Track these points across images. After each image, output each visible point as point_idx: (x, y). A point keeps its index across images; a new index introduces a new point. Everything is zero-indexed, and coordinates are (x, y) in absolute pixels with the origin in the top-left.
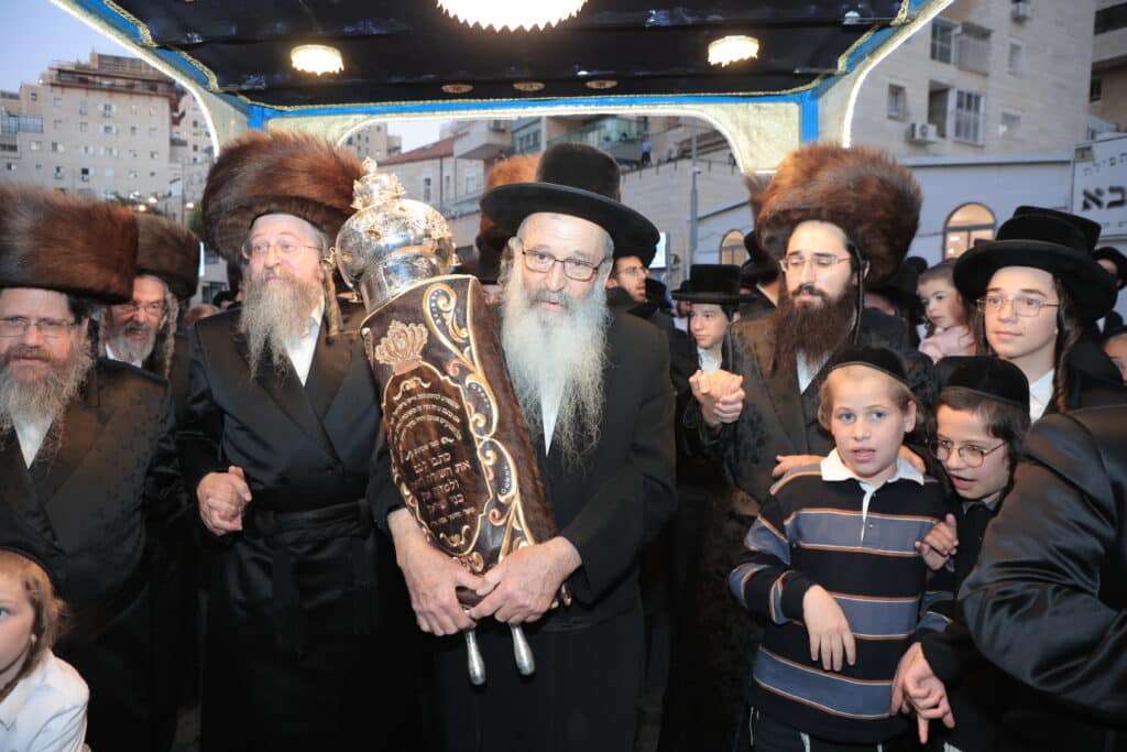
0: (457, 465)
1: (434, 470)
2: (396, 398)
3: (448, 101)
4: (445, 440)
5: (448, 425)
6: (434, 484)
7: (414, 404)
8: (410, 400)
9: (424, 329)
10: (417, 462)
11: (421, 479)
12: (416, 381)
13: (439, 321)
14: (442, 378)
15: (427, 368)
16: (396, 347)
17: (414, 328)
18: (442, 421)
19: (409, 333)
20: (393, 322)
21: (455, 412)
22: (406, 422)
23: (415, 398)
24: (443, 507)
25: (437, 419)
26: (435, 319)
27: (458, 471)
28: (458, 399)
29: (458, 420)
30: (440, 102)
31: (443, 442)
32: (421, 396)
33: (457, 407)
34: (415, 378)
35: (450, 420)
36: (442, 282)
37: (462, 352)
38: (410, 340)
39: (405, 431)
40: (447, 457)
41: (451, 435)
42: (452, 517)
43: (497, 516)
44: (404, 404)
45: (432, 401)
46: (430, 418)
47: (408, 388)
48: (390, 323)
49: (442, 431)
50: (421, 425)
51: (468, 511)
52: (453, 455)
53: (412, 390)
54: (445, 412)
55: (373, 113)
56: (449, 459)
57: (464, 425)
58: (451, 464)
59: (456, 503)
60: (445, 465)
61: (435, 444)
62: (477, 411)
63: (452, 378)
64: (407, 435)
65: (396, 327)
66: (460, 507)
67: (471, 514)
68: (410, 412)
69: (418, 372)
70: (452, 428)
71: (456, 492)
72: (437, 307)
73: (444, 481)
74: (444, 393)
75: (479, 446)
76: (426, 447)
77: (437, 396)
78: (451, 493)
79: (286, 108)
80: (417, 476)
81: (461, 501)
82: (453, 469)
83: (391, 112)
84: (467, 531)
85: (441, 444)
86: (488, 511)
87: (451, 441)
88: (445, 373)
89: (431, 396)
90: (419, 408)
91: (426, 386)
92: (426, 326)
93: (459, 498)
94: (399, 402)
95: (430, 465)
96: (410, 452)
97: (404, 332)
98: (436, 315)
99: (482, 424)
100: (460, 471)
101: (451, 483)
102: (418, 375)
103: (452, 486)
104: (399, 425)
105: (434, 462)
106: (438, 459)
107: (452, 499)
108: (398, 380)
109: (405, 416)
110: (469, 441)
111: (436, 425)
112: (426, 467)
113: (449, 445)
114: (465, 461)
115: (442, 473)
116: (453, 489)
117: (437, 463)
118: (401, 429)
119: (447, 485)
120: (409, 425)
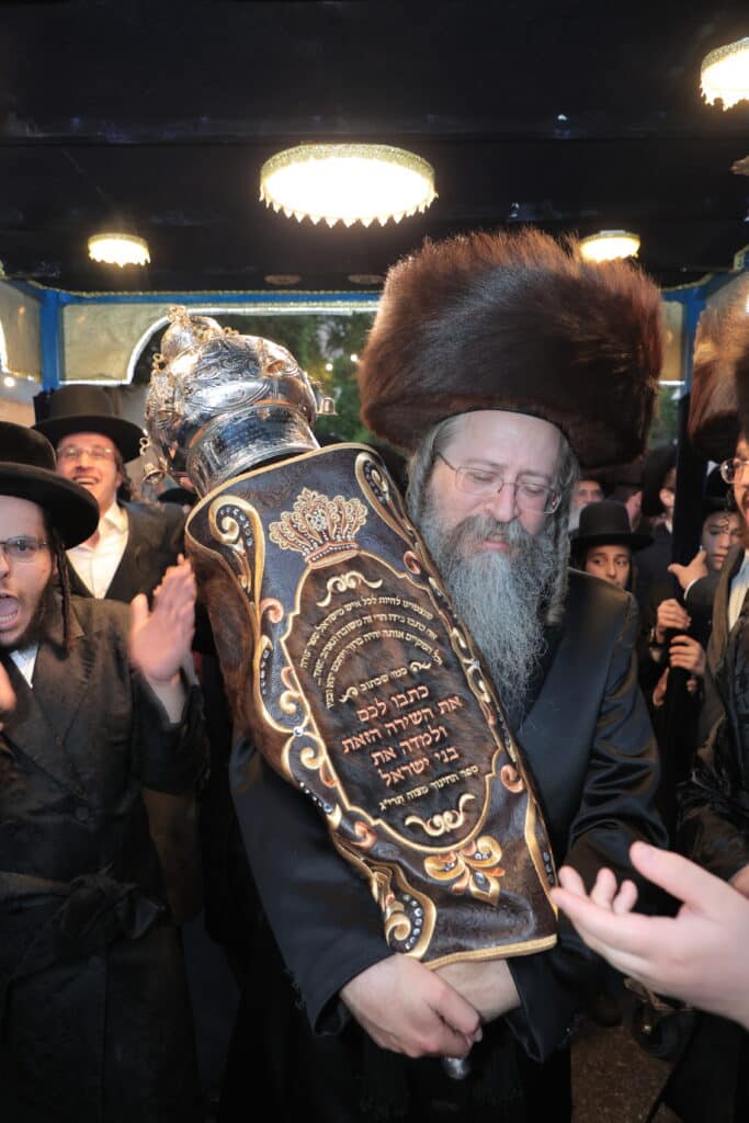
0: (441, 704)
1: (401, 713)
2: (324, 604)
4: (415, 667)
5: (420, 642)
6: (399, 735)
7: (356, 614)
8: (349, 607)
12: (354, 577)
14: (399, 575)
15: (373, 560)
16: (308, 527)
17: (344, 503)
18: (410, 636)
19: (333, 509)
21: (429, 625)
22: (347, 639)
23: (358, 604)
24: (418, 771)
25: (401, 635)
27: (442, 712)
28: (429, 606)
29: (432, 635)
31: (415, 670)
32: (370, 600)
33: (429, 616)
34: (354, 573)
35: (424, 637)
37: (414, 546)
38: (335, 519)
39: (342, 654)
40: (422, 692)
41: (427, 657)
42: (438, 784)
43: (511, 778)
44: (340, 612)
45: (391, 608)
46: (389, 633)
47: (342, 588)
48: (300, 494)
49: (411, 652)
50: (377, 641)
51: (467, 773)
52: (433, 691)
53: (349, 590)
54: (413, 623)
56: (424, 696)
57: (443, 640)
58: (432, 699)
59: (446, 760)
60: (419, 704)
61: (400, 673)
62: (453, 625)
63: (413, 575)
64: (349, 658)
65: (308, 497)
66: (454, 767)
67: (474, 776)
68: (352, 625)
69: (355, 565)
70: (426, 647)
71: (443, 743)
73: (420, 730)
74: (406, 597)
75: (469, 673)
76: (384, 678)
77: (396, 601)
78: (435, 746)
81: (456, 756)
82: (437, 713)
84: (468, 802)
85: (410, 673)
86: (498, 769)
87: (428, 667)
89: (384, 600)
90: (368, 619)
91: (376, 585)
92: (363, 499)
93: (449, 755)
94: (331, 612)
95: (391, 704)
96: (350, 690)
97: (324, 506)
99: (464, 644)
100: (447, 712)
101: (433, 732)
102: (359, 569)
103: (434, 736)
104: (330, 646)
105: (401, 700)
106: (408, 698)
107: (437, 755)
108: (319, 577)
109: (344, 631)
110: (453, 665)
111: (402, 641)
112: (383, 712)
113: (422, 672)
114: (452, 696)
115: (416, 717)
116: (437, 738)
117: (407, 702)
118: (333, 654)
119: (426, 735)
120: (351, 645)
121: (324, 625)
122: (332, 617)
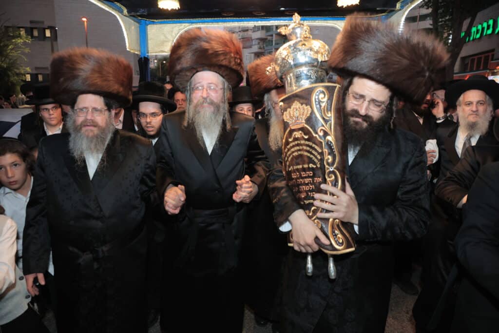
0: (315, 179)
1: (303, 178)
2: (290, 140)
3: (224, 18)
4: (311, 165)
5: (314, 158)
6: (301, 184)
7: (298, 145)
8: (296, 142)
9: (310, 109)
10: (295, 172)
11: (294, 181)
12: (301, 134)
13: (318, 106)
14: (314, 135)
15: (307, 128)
16: (293, 115)
17: (305, 107)
18: (312, 156)
19: (302, 110)
20: (296, 102)
21: (319, 153)
22: (293, 152)
23: (299, 142)
24: (303, 196)
25: (309, 155)
26: (316, 105)
27: (315, 181)
28: (321, 147)
29: (319, 158)
30: (221, 19)
31: (310, 166)
32: (303, 142)
33: (320, 151)
34: (300, 132)
35: (316, 157)
36: (323, 86)
37: (326, 124)
38: (301, 113)
39: (291, 156)
40: (311, 173)
41: (314, 163)
44: (294, 143)
45: (308, 146)
46: (306, 154)
47: (296, 136)
48: (294, 102)
49: (311, 161)
50: (301, 156)
52: (314, 174)
53: (298, 137)
54: (314, 152)
55: (192, 23)
56: (311, 175)
57: (322, 160)
58: (313, 177)
60: (309, 177)
61: (306, 166)
62: (329, 154)
63: (319, 136)
64: (292, 159)
65: (296, 105)
68: (298, 148)
69: (302, 129)
70: (316, 160)
72: (318, 99)
73: (307, 184)
74: (314, 143)
75: (327, 171)
76: (300, 167)
77: (310, 144)
78: (310, 191)
79: (155, 21)
80: (293, 179)
82: (313, 181)
83: (200, 23)
84: (315, 209)
85: (309, 167)
87: (315, 166)
88: (316, 133)
89: (307, 143)
90: (301, 147)
91: (306, 137)
92: (311, 107)
94: (291, 142)
95: (301, 175)
96: (291, 167)
97: (300, 108)
98: (317, 103)
99: (330, 161)
100: (316, 182)
101: (311, 186)
102: (302, 131)
103: (310, 188)
104: (289, 153)
105: (303, 174)
106: (306, 174)
107: (309, 193)
108: (292, 131)
109: (293, 150)
110: (323, 168)
111: (309, 157)
112: (298, 176)
113: (313, 168)
114: (320, 178)
115: (307, 181)
116: (311, 189)
117: (305, 175)
118: (290, 155)
119: (308, 187)
120: (294, 154)
121: (288, 147)
122: (291, 145)
